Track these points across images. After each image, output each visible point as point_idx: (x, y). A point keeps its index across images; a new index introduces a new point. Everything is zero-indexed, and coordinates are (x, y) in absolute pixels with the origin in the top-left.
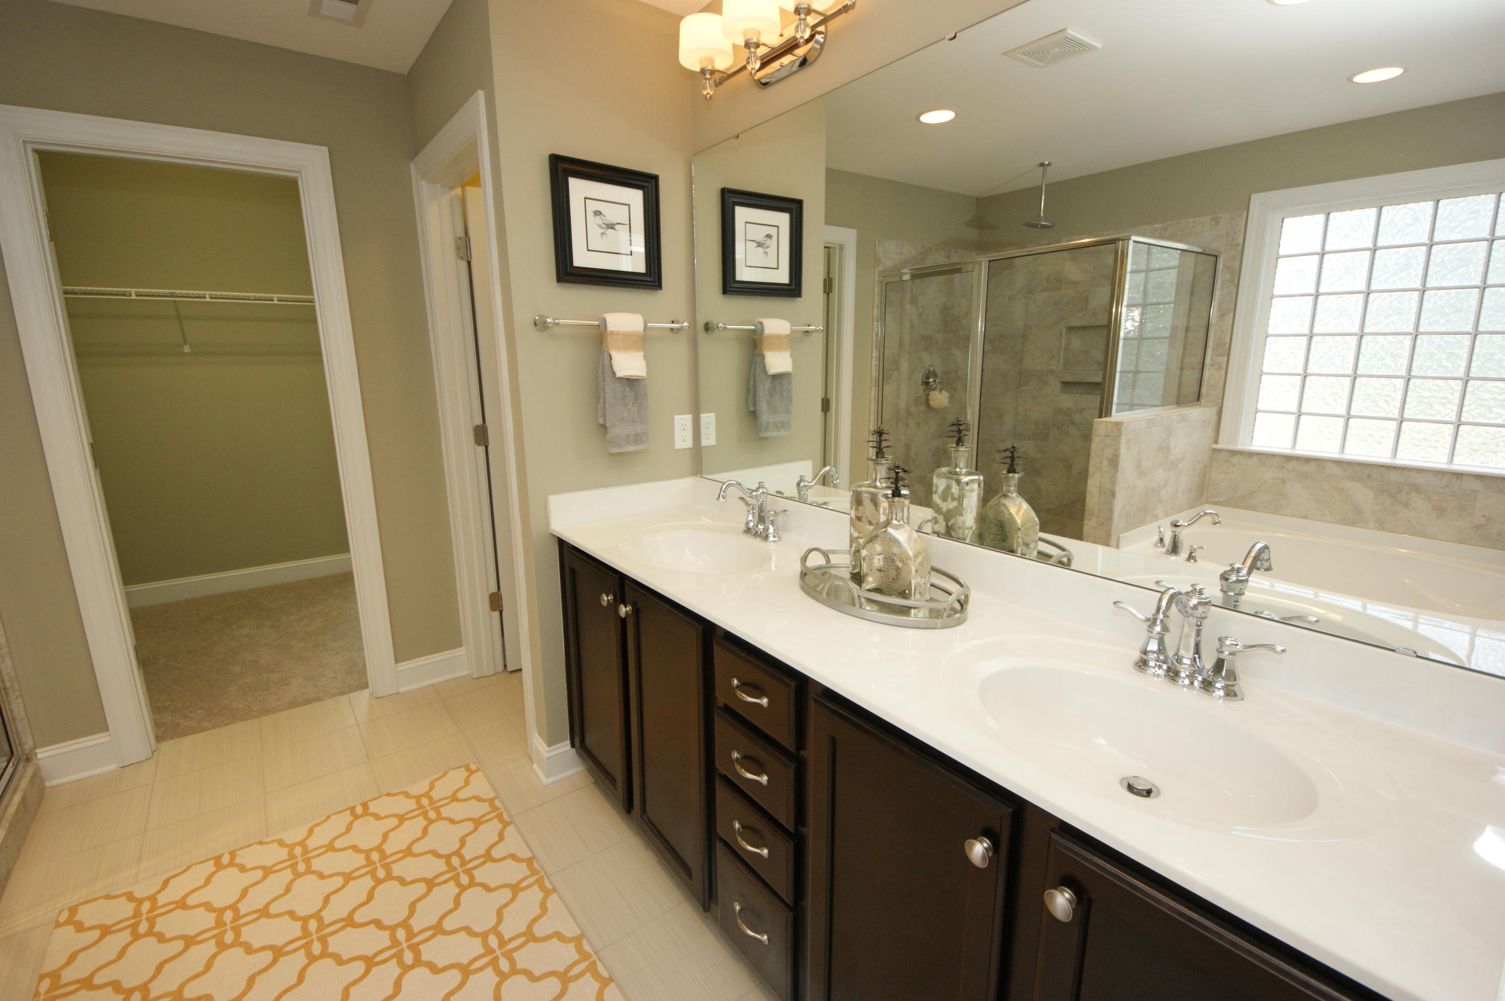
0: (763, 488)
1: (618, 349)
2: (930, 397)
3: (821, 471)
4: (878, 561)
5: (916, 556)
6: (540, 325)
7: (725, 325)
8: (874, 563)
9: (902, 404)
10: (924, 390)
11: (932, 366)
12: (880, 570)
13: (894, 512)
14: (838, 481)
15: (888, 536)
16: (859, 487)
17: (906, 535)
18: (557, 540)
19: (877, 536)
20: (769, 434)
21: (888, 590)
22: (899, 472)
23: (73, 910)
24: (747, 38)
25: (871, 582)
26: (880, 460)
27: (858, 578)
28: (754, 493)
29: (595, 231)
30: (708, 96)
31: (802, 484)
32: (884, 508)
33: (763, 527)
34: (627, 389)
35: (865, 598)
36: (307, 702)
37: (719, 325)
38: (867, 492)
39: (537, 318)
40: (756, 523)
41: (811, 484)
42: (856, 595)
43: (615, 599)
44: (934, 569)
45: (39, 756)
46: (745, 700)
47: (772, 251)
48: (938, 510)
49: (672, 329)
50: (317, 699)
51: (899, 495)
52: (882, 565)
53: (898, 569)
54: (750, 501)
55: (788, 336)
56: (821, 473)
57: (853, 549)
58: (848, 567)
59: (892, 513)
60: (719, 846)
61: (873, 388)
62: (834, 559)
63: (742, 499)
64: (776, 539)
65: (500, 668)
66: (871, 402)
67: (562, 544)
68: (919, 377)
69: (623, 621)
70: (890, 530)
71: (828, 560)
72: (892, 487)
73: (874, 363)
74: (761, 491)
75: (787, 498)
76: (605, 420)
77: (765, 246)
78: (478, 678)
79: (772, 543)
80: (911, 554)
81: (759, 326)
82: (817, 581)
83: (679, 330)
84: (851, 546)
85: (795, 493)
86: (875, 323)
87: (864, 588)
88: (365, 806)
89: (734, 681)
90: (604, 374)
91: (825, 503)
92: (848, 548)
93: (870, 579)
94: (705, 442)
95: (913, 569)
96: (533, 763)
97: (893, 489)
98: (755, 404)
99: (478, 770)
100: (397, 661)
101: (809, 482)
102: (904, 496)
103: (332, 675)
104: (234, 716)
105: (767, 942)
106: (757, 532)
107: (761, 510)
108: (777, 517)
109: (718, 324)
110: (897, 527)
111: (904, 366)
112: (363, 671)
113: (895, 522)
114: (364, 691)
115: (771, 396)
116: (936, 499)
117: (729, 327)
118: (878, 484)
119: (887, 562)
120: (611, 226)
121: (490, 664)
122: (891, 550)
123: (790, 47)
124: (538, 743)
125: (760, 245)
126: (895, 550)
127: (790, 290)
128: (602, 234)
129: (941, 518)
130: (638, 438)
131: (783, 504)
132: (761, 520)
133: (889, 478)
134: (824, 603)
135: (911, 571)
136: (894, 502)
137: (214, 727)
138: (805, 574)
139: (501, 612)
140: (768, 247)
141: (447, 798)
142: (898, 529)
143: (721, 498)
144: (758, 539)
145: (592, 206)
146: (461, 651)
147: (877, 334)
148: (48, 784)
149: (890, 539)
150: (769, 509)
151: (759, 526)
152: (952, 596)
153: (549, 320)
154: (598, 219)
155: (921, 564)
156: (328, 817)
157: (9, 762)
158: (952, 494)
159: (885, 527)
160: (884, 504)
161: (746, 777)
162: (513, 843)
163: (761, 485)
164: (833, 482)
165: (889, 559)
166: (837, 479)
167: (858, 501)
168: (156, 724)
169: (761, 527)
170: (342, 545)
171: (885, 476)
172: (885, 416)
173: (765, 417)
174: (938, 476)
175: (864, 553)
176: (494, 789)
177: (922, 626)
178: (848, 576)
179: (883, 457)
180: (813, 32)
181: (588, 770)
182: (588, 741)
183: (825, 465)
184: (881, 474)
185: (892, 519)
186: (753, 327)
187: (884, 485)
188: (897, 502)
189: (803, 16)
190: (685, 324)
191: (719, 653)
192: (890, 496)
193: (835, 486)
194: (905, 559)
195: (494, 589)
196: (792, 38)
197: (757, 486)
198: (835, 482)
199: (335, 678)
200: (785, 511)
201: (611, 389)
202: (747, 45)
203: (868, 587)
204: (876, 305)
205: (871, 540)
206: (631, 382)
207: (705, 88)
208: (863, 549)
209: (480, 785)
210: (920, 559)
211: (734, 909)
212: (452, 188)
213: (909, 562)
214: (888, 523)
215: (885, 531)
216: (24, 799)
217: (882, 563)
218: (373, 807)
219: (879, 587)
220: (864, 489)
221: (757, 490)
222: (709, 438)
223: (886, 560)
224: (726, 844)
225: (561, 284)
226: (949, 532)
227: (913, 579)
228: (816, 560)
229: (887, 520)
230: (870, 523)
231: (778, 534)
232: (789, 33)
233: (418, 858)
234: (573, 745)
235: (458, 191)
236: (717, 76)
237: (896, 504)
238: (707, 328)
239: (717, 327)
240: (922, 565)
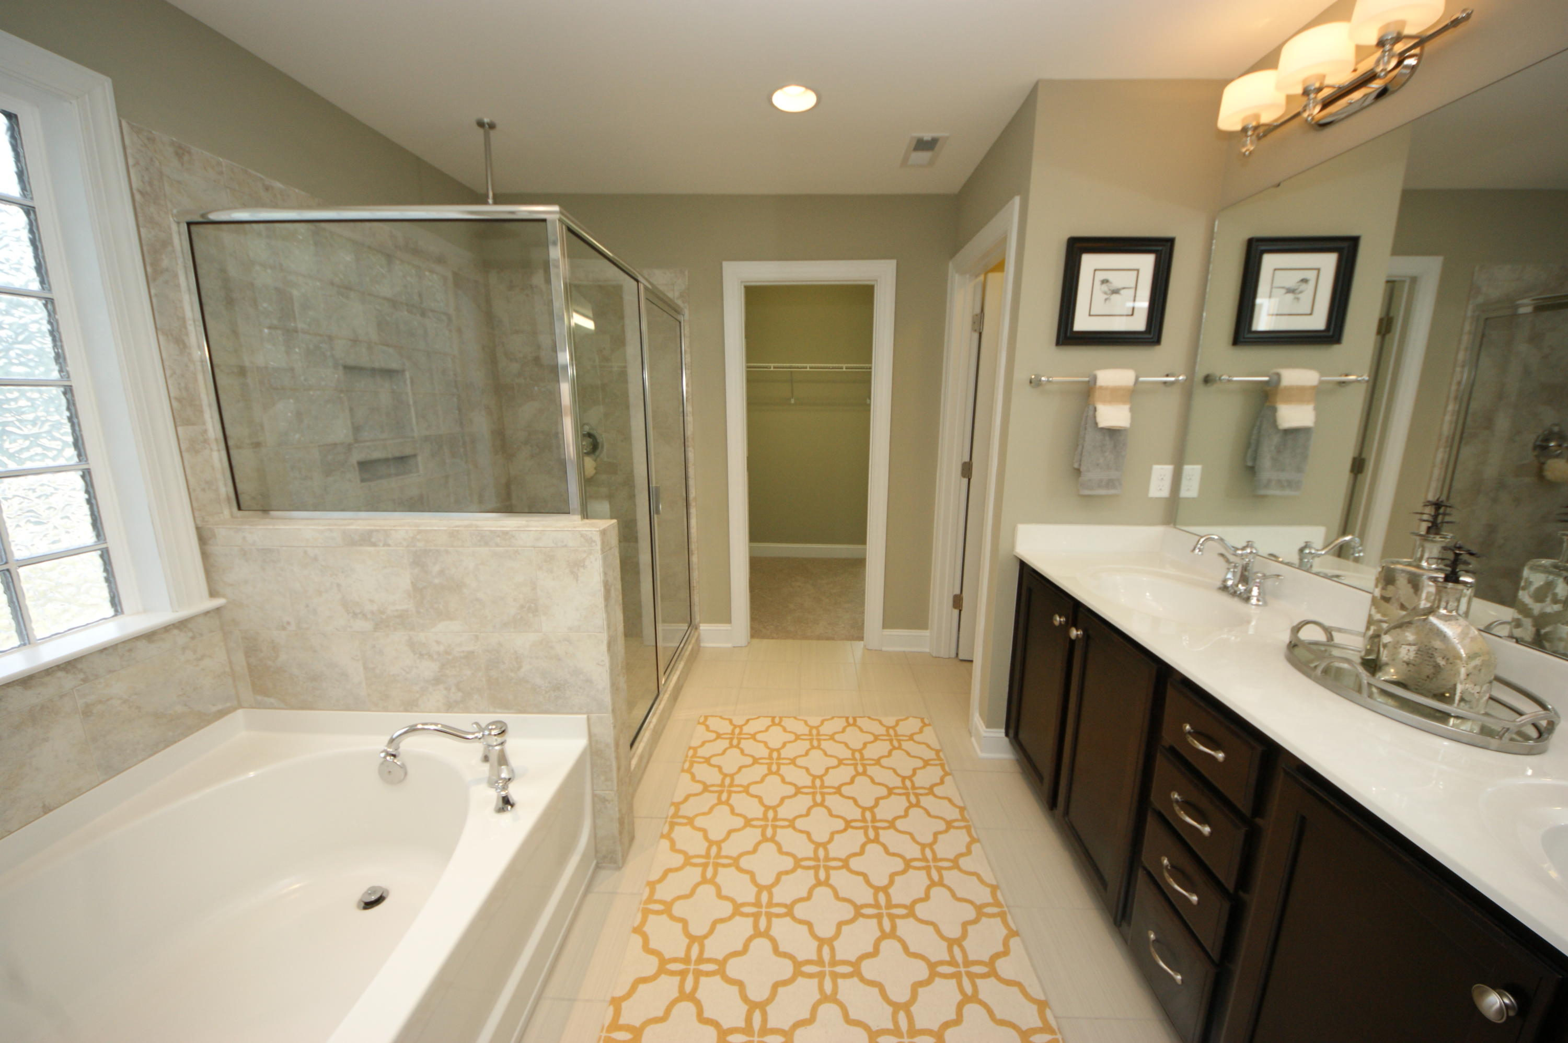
0: (1252, 547)
1: (1104, 402)
2: (1546, 467)
3: (1337, 539)
4: (1407, 653)
5: (1472, 657)
6: (1035, 383)
7: (1229, 377)
8: (1399, 653)
9: (1491, 471)
10: (1536, 456)
11: (1556, 425)
12: (1408, 664)
13: (1444, 600)
14: (1361, 554)
15: (1428, 626)
16: (1393, 563)
17: (1459, 630)
18: (1019, 561)
19: (1410, 623)
20: (1270, 492)
21: (1417, 687)
22: (1461, 554)
23: (706, 718)
24: (1306, 85)
25: (1391, 673)
26: (1432, 536)
27: (1372, 665)
28: (1240, 552)
29: (1099, 296)
30: (1247, 153)
31: (1307, 551)
32: (1428, 593)
33: (1244, 588)
34: (1107, 438)
35: (1378, 688)
36: (828, 639)
37: (1223, 377)
38: (1403, 571)
39: (1033, 377)
40: (1236, 582)
41: (1320, 552)
42: (1365, 682)
43: (1067, 622)
44: (1498, 679)
45: (701, 628)
46: (1194, 746)
47: (1306, 297)
48: (1525, 610)
49: (1165, 383)
50: (833, 639)
51: (1457, 581)
52: (1411, 658)
53: (1437, 666)
54: (1232, 558)
55: (1314, 388)
56: (1337, 542)
57: (1371, 632)
58: (1360, 652)
59: (1440, 601)
60: (1141, 874)
61: (1441, 450)
62: (1338, 638)
63: (1222, 555)
64: (1260, 603)
65: (953, 654)
66: (1434, 466)
67: (1023, 565)
68: (1530, 438)
69: (1072, 642)
70: (1432, 619)
71: (1331, 638)
72: (1447, 570)
73: (1448, 418)
74: (1248, 550)
75: (1282, 562)
76: (1080, 465)
77: (1297, 291)
78: (936, 657)
79: (1254, 607)
80: (1464, 655)
81: (1275, 378)
82: (1312, 657)
83: (1172, 383)
84: (1368, 628)
85: (1295, 559)
86: (1458, 369)
87: (1379, 677)
88: (855, 719)
89: (1185, 727)
90: (1086, 424)
91: (1338, 576)
92: (1362, 628)
93: (1392, 670)
94: (1184, 493)
95: (1463, 671)
96: (971, 736)
97: (1447, 572)
98: (1255, 459)
99: (929, 725)
100: (884, 627)
101: (1318, 550)
102: (1465, 583)
103: (843, 625)
104: (788, 635)
105: (1180, 982)
106: (1235, 592)
107: (1245, 568)
108: (1266, 580)
109: (1221, 376)
110: (1446, 618)
111: (1503, 423)
112: (861, 628)
113: (1443, 611)
114: (861, 642)
115: (1279, 451)
116: (1524, 596)
117: (1235, 379)
118: (1424, 564)
119: (1421, 655)
120: (1116, 292)
121: (946, 650)
122: (1430, 642)
123: (1369, 78)
124: (977, 720)
125: (1290, 291)
126: (1437, 644)
127: (1327, 337)
128: (1106, 300)
129: (1528, 623)
130: (1110, 484)
131: (1274, 567)
132: (1244, 579)
133: (1443, 559)
134: (1316, 680)
135: (1459, 673)
136: (1446, 588)
137: (778, 638)
138: (1295, 646)
139: (960, 611)
140: (1301, 292)
141: (873, 760)
142: (1446, 621)
143: (1197, 551)
144: (1236, 599)
145: (1101, 276)
146: (926, 633)
147: (1459, 383)
148: (702, 645)
149: (1430, 629)
150: (1255, 570)
151: (1240, 586)
152: (1523, 717)
153: (1043, 379)
154: (1105, 287)
155: (1478, 669)
156: (833, 718)
157: (688, 628)
158: (1555, 595)
159: (1424, 615)
160: (1429, 588)
161: (1183, 818)
162: (948, 789)
163: (1249, 544)
164: (1353, 554)
165: (1426, 653)
166: (1359, 552)
167: (1388, 578)
168: (752, 628)
169: (1241, 587)
170: (861, 538)
171: (1436, 556)
172: (1457, 485)
173: (1267, 471)
174: (1531, 568)
175: (1386, 639)
176: (940, 744)
177: (1465, 740)
178: (1359, 660)
179: (1437, 534)
180: (1402, 58)
181: (1017, 760)
182: (1022, 736)
183: (1344, 532)
184: (1431, 552)
185: (1438, 607)
186: (1266, 379)
187: (1434, 566)
188: (1451, 588)
189: (1388, 47)
190: (1181, 378)
191: (1171, 695)
192: (1441, 580)
193: (1357, 560)
194: (1452, 657)
195: (957, 592)
196: (1369, 71)
197: (1245, 544)
198: (1357, 555)
199: (844, 627)
200: (1278, 576)
201: (1090, 437)
202: (1306, 92)
203: (1387, 678)
204: (1463, 347)
205: (1402, 625)
206: (1113, 433)
207: (1244, 146)
208: (1386, 633)
209: (929, 735)
210: (1477, 662)
211: (1148, 938)
212: (977, 276)
213: (1458, 661)
214: (1431, 611)
215: (1425, 620)
216: (692, 649)
217: (1412, 655)
218: (860, 722)
219: (1403, 682)
220: (1399, 567)
221: (1244, 548)
222: (1191, 488)
223: (1419, 652)
224: (1149, 874)
225: (1061, 347)
226: (1540, 641)
227: (1461, 683)
228: (1310, 634)
229: (1431, 607)
230: (1403, 607)
231: (1264, 598)
232: (1366, 65)
233: (882, 769)
234: (1007, 734)
235: (982, 278)
236: (1261, 131)
237: (1449, 590)
238: (1207, 380)
239: (1220, 379)
240: (1480, 670)
